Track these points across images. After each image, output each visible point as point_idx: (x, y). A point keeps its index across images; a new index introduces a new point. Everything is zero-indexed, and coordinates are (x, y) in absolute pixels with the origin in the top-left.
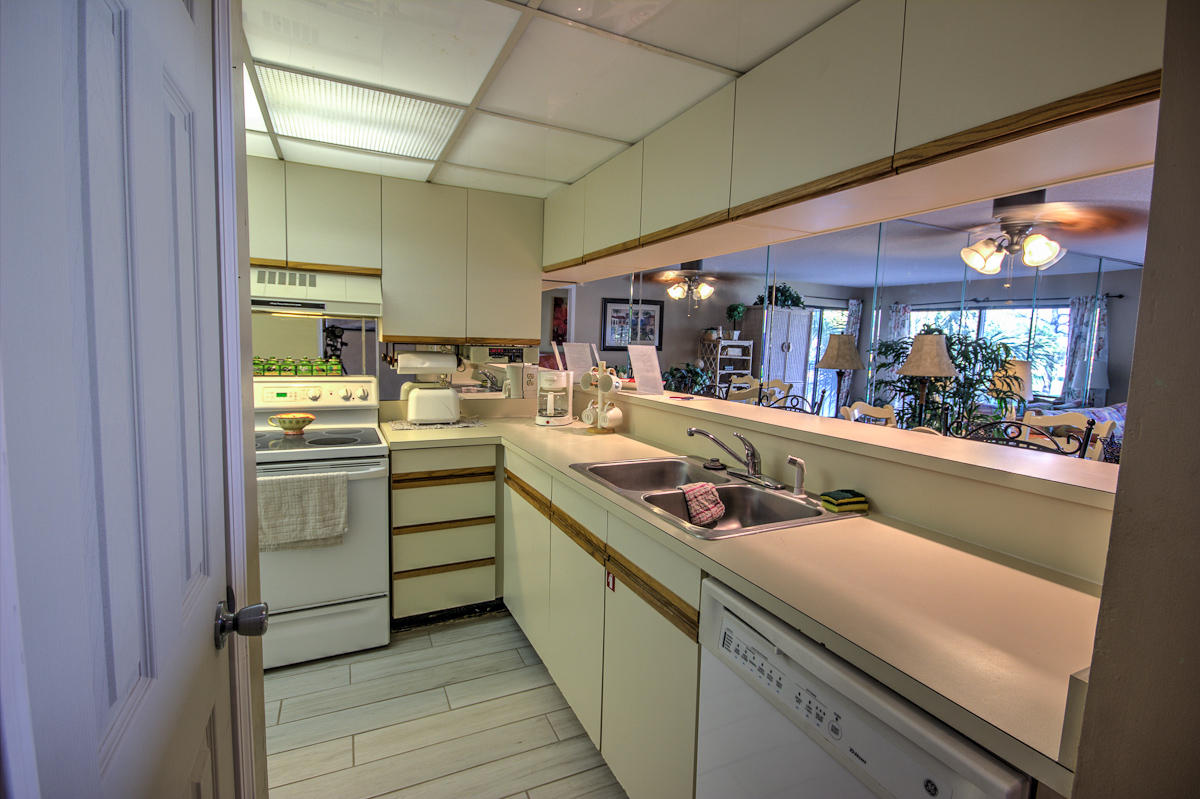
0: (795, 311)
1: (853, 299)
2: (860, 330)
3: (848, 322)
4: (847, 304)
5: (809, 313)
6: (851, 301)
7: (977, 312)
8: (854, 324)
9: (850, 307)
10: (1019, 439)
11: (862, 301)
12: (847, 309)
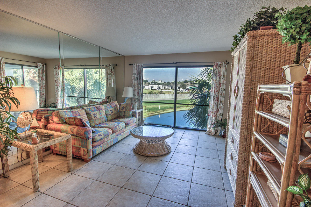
4: (37, 64)
8: (42, 73)
11: (45, 64)
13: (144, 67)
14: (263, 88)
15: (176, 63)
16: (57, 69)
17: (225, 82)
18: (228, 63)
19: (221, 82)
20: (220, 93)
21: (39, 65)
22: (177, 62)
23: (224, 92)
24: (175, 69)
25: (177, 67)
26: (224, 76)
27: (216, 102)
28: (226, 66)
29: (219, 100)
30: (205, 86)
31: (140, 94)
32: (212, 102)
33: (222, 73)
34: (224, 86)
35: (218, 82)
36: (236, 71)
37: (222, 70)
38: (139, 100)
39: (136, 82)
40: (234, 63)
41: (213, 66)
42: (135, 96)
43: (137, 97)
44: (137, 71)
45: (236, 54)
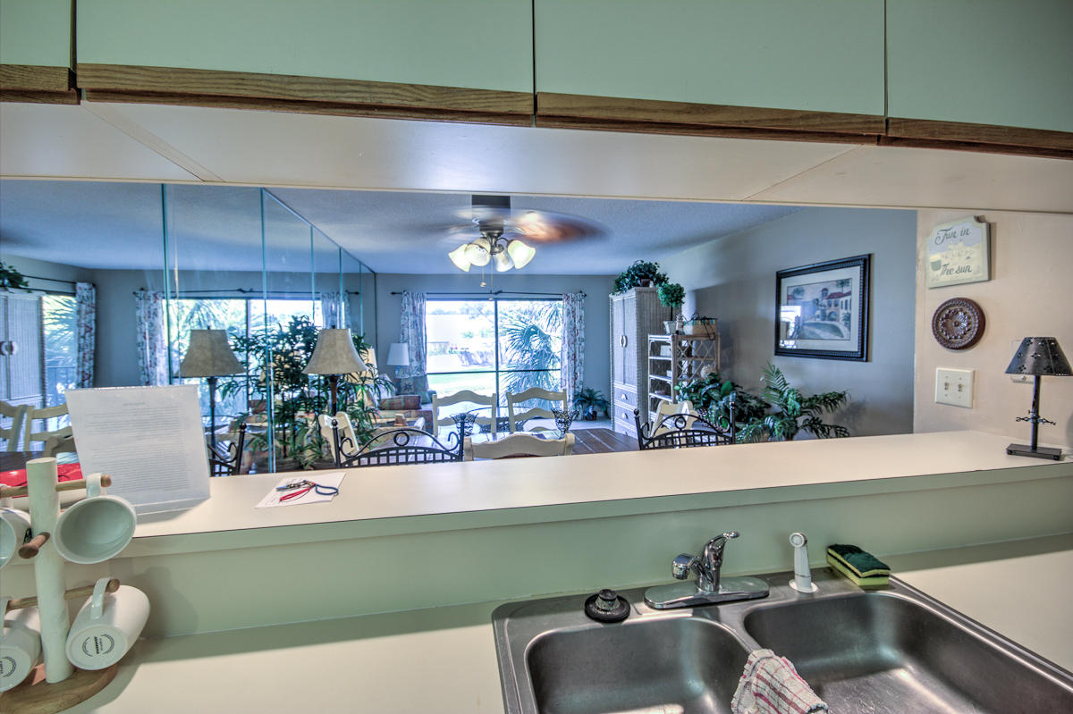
0: (16, 295)
1: (82, 282)
2: (96, 321)
3: (79, 312)
4: (74, 288)
5: (36, 299)
6: (79, 285)
7: (244, 301)
8: (87, 313)
9: (79, 291)
10: (408, 445)
11: (94, 285)
12: (74, 295)
13: (428, 299)
14: (653, 338)
15: (496, 294)
16: (152, 301)
17: (583, 327)
18: (585, 295)
19: (578, 327)
20: (577, 346)
21: (80, 289)
22: (499, 292)
23: (583, 344)
24: (493, 303)
25: (496, 300)
26: (581, 317)
27: (573, 362)
28: (583, 301)
29: (577, 357)
30: (535, 333)
31: (423, 358)
32: (566, 362)
33: (578, 313)
34: (582, 335)
35: (572, 327)
36: (621, 318)
37: (577, 307)
38: (421, 369)
39: (410, 332)
40: (615, 308)
41: (561, 299)
42: (411, 361)
43: (415, 364)
44: (414, 308)
45: (616, 299)
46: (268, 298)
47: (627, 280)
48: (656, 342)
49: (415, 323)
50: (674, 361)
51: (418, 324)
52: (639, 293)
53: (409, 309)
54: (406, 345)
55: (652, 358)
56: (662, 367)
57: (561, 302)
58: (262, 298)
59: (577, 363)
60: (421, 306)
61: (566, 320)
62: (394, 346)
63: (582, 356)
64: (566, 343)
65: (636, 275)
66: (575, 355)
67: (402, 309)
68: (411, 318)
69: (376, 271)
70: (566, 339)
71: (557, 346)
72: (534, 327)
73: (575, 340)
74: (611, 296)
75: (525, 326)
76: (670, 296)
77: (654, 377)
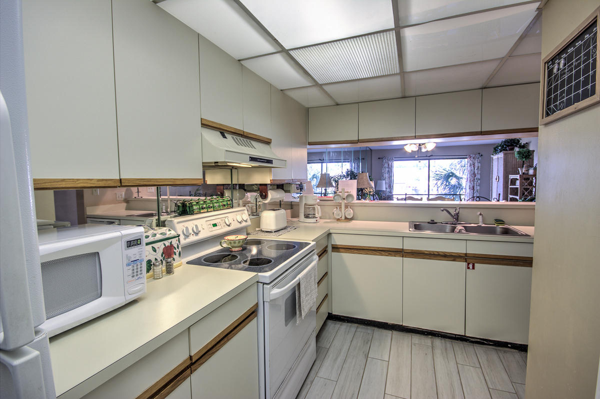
13: (395, 160)
14: (511, 177)
17: (479, 172)
18: (482, 155)
19: (476, 172)
20: (475, 183)
22: (431, 156)
23: (479, 181)
24: (428, 161)
26: (478, 167)
27: (472, 191)
28: (480, 158)
29: (475, 189)
30: (452, 176)
31: (392, 187)
32: (468, 190)
33: (476, 164)
34: (478, 176)
35: (472, 172)
36: (496, 168)
37: (476, 162)
38: (391, 192)
39: (386, 175)
40: (494, 162)
41: (466, 158)
42: (386, 189)
43: (388, 190)
44: (388, 165)
45: (495, 157)
46: (343, 162)
47: (500, 148)
48: (513, 178)
49: (389, 171)
50: (520, 188)
51: (390, 172)
52: (505, 154)
53: (386, 165)
54: (384, 181)
55: (511, 187)
56: (515, 191)
57: (466, 160)
58: (341, 162)
59: (475, 191)
60: (392, 163)
61: (469, 168)
62: (379, 181)
63: (478, 188)
64: (469, 180)
65: (505, 145)
66: (473, 187)
67: (383, 165)
68: (387, 169)
69: (372, 149)
70: (469, 179)
71: (464, 183)
72: (451, 173)
73: (474, 179)
74: (492, 156)
75: (446, 172)
76: (521, 155)
77: (511, 196)
